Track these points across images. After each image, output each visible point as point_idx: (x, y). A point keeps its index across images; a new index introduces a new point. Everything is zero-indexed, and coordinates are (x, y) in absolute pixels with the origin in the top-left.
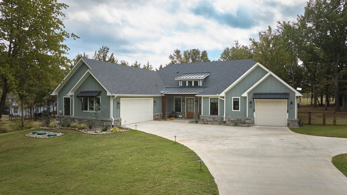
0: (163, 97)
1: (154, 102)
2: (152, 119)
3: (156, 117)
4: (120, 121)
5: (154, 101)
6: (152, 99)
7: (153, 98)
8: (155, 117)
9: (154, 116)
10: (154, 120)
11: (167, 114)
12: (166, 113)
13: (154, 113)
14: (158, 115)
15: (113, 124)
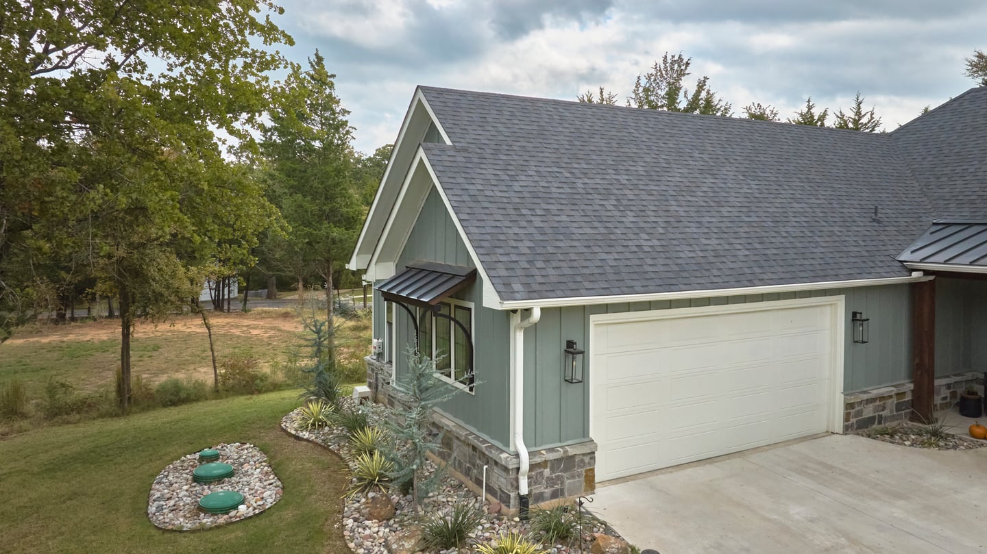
0: (914, 287)
1: (855, 319)
2: (839, 425)
3: (868, 412)
4: (587, 459)
5: (854, 314)
6: (840, 301)
7: (843, 297)
8: (859, 413)
9: (849, 406)
10: (847, 429)
11: (949, 386)
12: (937, 382)
13: (848, 388)
14: (882, 398)
15: (524, 490)
